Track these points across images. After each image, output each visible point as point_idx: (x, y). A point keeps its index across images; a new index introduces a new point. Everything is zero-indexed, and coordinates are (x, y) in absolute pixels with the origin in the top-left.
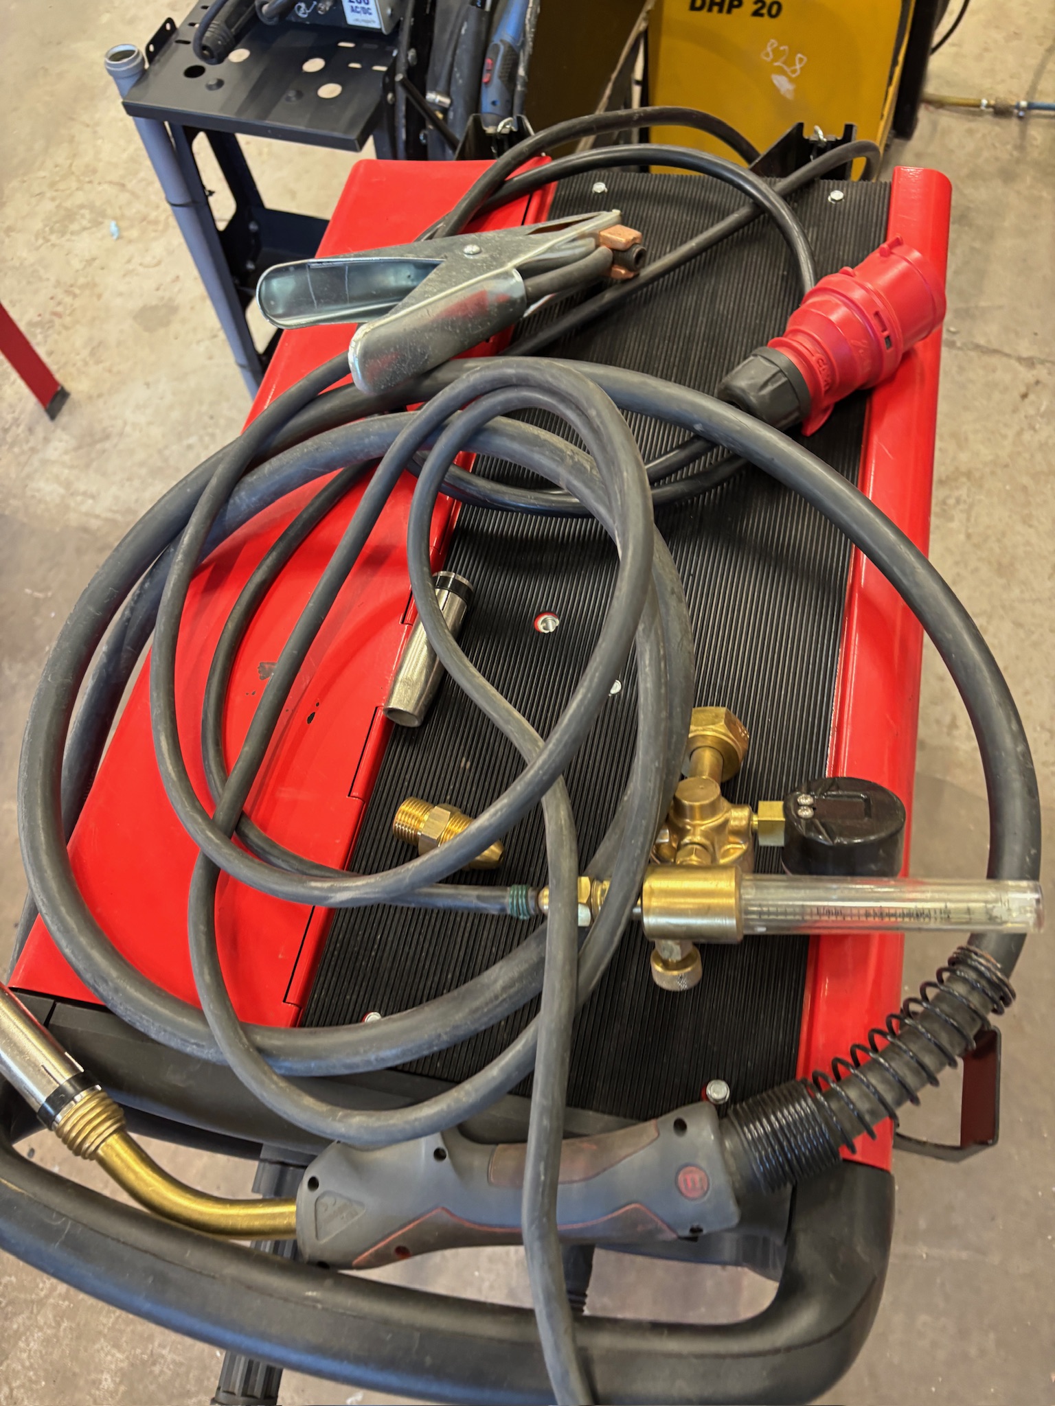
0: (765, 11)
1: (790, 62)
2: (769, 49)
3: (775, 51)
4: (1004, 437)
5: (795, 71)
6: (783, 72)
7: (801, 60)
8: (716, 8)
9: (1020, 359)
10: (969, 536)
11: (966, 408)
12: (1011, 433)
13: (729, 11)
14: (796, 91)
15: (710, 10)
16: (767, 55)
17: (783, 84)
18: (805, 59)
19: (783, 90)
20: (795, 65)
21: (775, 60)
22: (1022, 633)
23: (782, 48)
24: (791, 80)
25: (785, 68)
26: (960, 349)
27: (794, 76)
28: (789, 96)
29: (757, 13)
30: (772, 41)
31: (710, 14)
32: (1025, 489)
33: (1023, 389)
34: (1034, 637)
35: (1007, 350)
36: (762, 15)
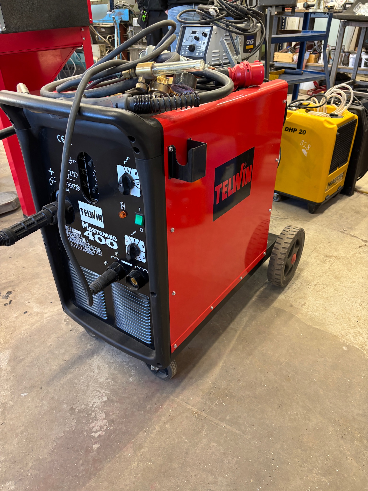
0: (302, 133)
1: (307, 146)
2: (302, 142)
3: (303, 143)
4: (350, 253)
5: (307, 149)
6: (305, 149)
7: (309, 146)
8: (291, 131)
9: (362, 240)
10: (329, 268)
11: (341, 245)
12: (352, 253)
13: (294, 132)
14: (307, 154)
15: (289, 131)
16: (301, 144)
17: (305, 152)
18: (310, 146)
19: (304, 154)
20: (308, 147)
21: (303, 145)
22: (336, 292)
23: (305, 143)
24: (307, 151)
25: (306, 148)
26: (345, 234)
27: (307, 150)
28: (306, 155)
29: (300, 133)
30: (303, 140)
31: (289, 132)
32: (351, 264)
33: (360, 245)
34: (340, 294)
35: (359, 237)
36: (301, 134)
